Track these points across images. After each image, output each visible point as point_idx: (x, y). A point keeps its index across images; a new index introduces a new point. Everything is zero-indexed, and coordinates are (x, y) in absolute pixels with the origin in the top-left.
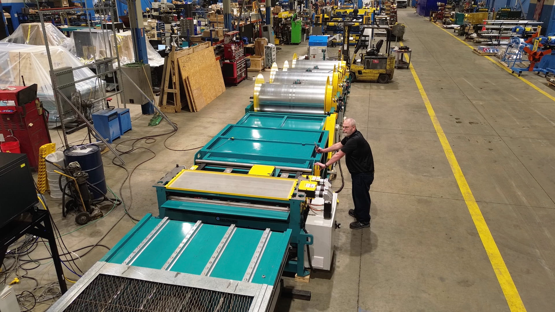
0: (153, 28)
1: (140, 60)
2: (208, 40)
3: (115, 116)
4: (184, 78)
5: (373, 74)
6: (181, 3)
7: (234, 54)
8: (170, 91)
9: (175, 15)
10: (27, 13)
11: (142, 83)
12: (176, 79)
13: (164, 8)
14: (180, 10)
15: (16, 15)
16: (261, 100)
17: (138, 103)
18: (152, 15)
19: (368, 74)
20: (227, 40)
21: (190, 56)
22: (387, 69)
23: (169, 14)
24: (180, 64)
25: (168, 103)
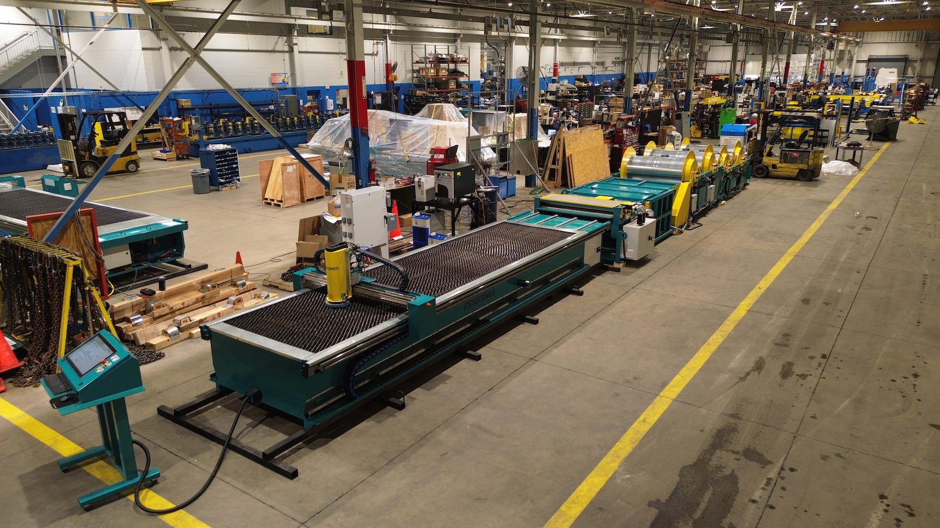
0: (546, 114)
1: (531, 136)
2: (599, 123)
3: (505, 180)
4: (567, 155)
5: (793, 169)
6: (586, 85)
7: (625, 139)
8: (553, 167)
9: (575, 100)
10: (414, 94)
11: (530, 156)
12: (559, 156)
13: (562, 91)
14: (583, 94)
15: (403, 97)
16: (628, 169)
17: (523, 174)
18: (547, 99)
19: (784, 169)
20: (620, 125)
21: (577, 136)
22: (810, 164)
23: (568, 98)
24: (566, 142)
25: (549, 179)
